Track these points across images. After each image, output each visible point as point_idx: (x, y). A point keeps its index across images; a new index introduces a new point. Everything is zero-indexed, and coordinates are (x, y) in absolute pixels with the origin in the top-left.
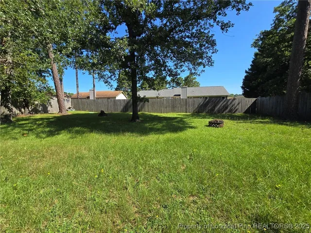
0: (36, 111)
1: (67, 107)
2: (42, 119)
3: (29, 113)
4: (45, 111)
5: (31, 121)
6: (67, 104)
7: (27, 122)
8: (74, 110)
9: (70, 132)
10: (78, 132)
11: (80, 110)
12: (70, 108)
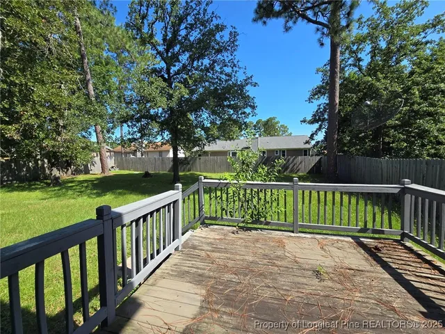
0: (77, 172)
1: (110, 166)
2: (86, 181)
3: (72, 174)
4: (87, 171)
5: (77, 183)
6: (110, 162)
7: (73, 184)
8: (117, 170)
9: (114, 193)
10: (120, 194)
11: (124, 169)
12: (112, 167)
